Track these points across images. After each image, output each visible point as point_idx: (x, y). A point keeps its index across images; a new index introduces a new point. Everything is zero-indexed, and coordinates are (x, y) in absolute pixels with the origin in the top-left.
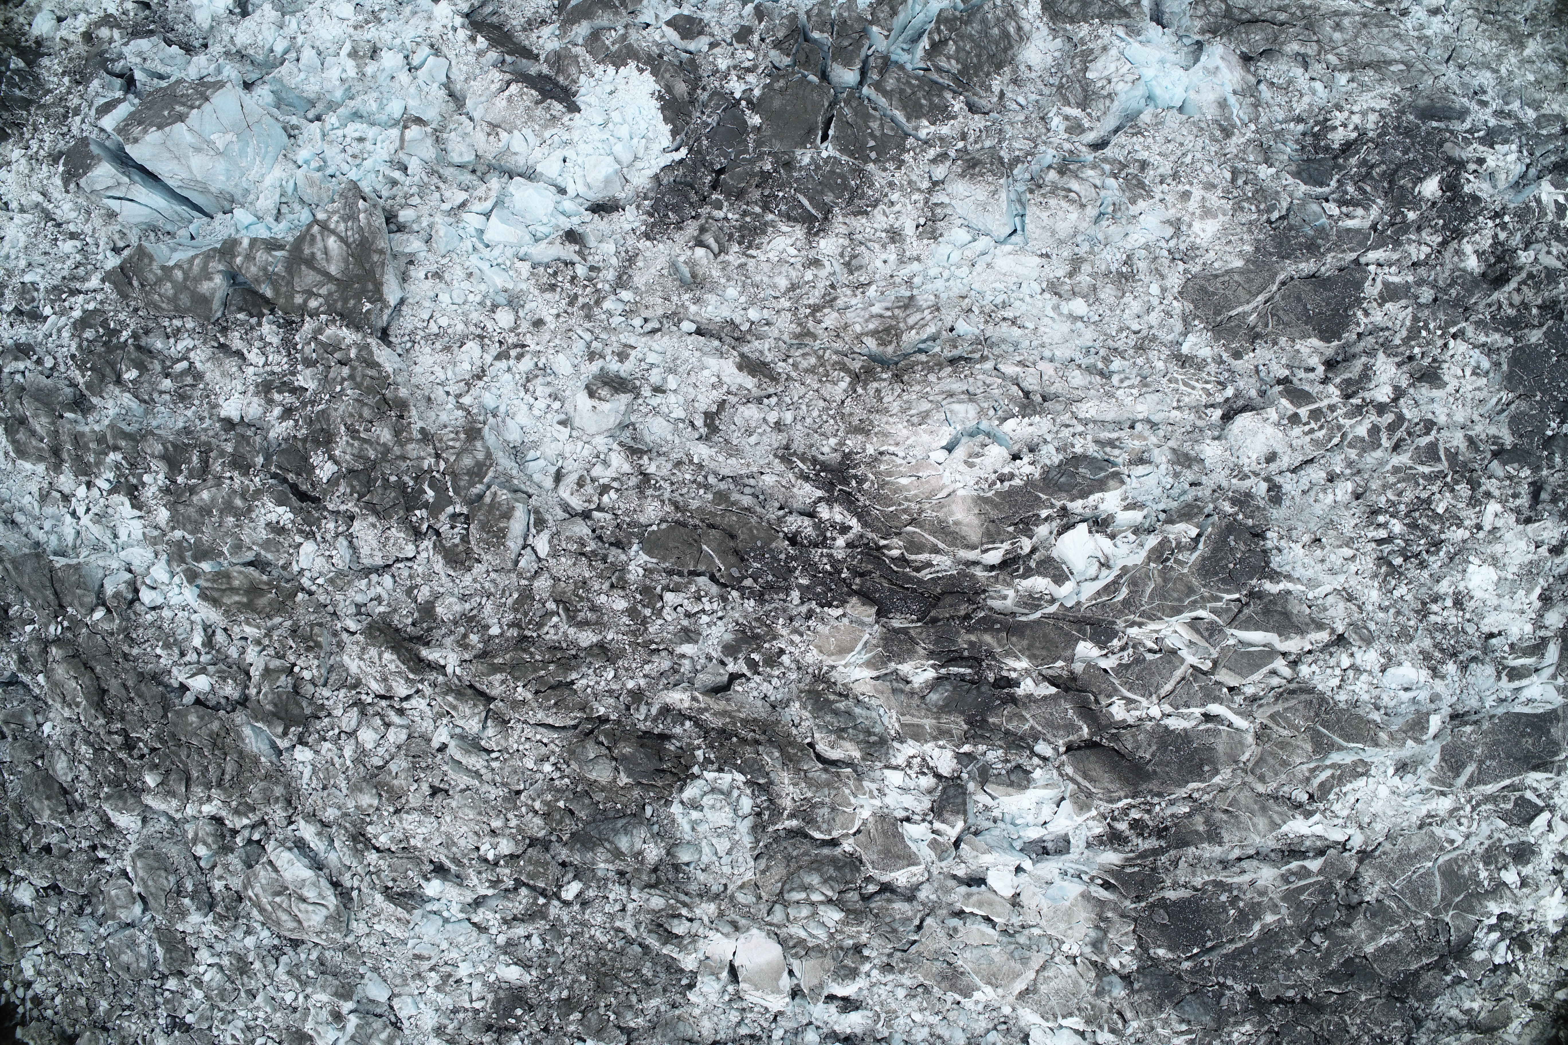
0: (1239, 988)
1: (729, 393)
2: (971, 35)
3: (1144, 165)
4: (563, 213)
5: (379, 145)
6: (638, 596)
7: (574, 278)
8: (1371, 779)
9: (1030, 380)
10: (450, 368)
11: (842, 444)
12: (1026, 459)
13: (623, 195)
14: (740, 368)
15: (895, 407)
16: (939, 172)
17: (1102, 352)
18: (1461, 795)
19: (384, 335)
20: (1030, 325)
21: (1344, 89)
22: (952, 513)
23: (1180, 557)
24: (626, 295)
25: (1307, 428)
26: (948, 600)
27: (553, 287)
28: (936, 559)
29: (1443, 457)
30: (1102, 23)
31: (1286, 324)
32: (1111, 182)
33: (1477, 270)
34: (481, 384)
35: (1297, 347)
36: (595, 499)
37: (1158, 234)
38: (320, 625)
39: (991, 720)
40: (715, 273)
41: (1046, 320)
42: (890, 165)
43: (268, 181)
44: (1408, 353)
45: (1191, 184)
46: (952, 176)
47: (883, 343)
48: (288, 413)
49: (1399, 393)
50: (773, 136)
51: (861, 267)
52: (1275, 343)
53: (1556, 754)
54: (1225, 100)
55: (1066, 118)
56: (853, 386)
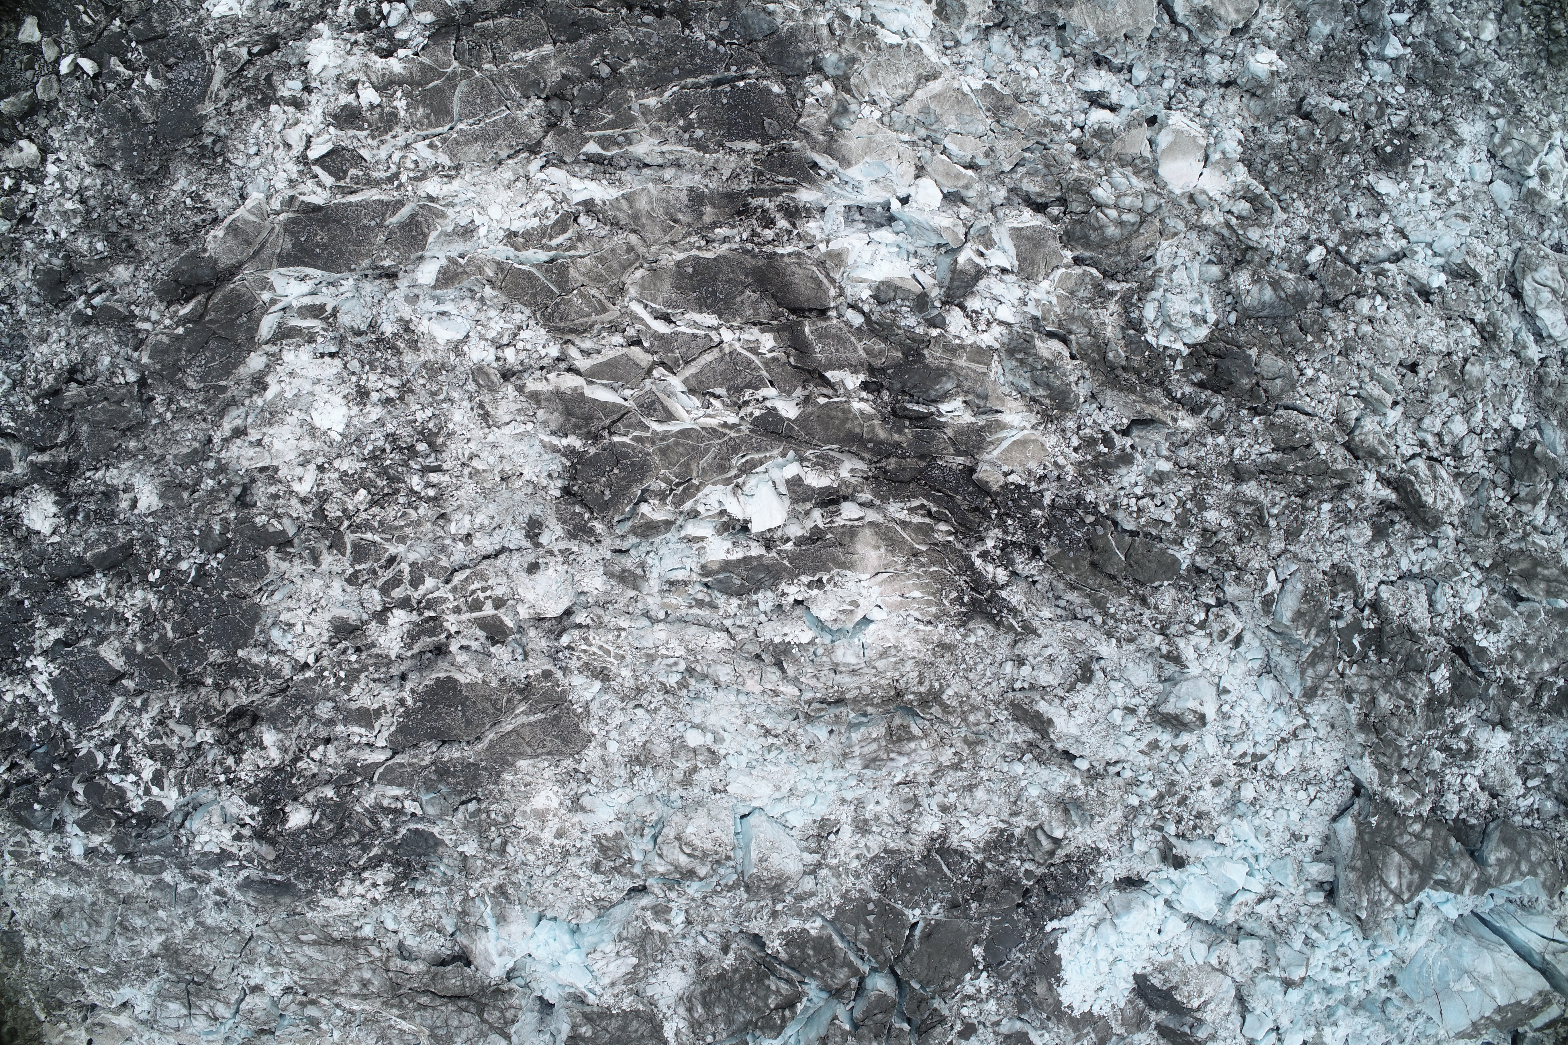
0: (700, 35)
1: (1062, 699)
2: (747, 1011)
3: (596, 868)
4: (1172, 882)
5: (1320, 964)
6: (1193, 521)
7: (1179, 822)
8: (506, 226)
9: (774, 678)
10: (1307, 753)
11: (965, 636)
12: (791, 599)
13: (1112, 892)
14: (1050, 722)
15: (909, 665)
16: (808, 884)
17: (684, 692)
18: (410, 193)
19: (1358, 789)
20: (752, 727)
21: (367, 920)
22: (880, 558)
23: (664, 485)
24: (1134, 801)
25: (488, 593)
26: (907, 476)
27: (1199, 815)
28: (904, 515)
29: (349, 546)
30: (608, 1008)
31: (488, 699)
32: (637, 856)
33: (264, 728)
34: (1283, 735)
35: (480, 675)
36: (1211, 617)
37: (597, 800)
38: (1477, 536)
39: (899, 354)
40: (1046, 811)
41: (732, 729)
42: (855, 894)
43: (1422, 941)
44: (364, 656)
45: (552, 845)
46: (796, 879)
47: (905, 728)
48: (1457, 731)
49: (382, 616)
50: (965, 935)
51: (904, 802)
52: (503, 681)
53: (292, 221)
54: (498, 923)
55: (667, 922)
56: (942, 690)
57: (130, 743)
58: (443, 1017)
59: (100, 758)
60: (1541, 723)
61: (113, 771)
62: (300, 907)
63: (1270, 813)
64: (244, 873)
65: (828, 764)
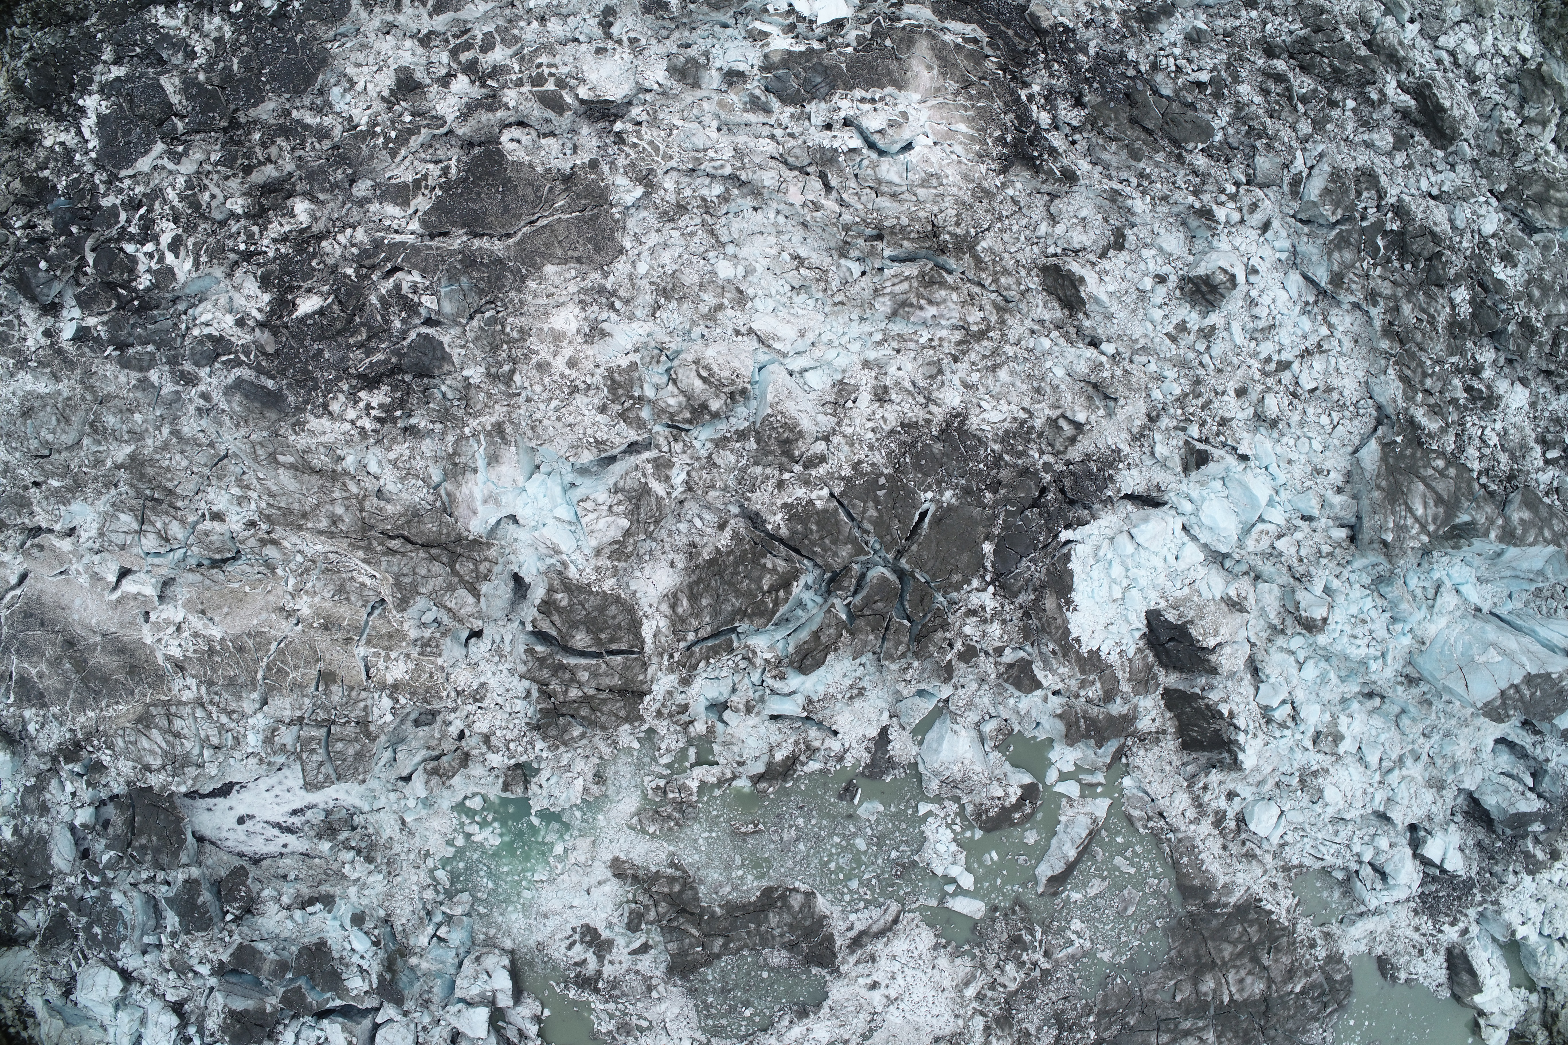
1: (1094, 264)
2: (737, 598)
3: (603, 409)
4: (1192, 500)
5: (1339, 627)
6: (1226, 92)
7: (1203, 424)
9: (816, 189)
10: (1331, 369)
11: (1004, 185)
12: (842, 114)
13: (1129, 508)
14: (1082, 279)
15: (948, 202)
16: (819, 449)
17: (724, 209)
19: (1381, 419)
21: (351, 451)
22: (932, 79)
24: (1158, 395)
25: (553, 70)
27: (1224, 422)
28: (959, 40)
30: (589, 585)
31: (530, 184)
32: (650, 393)
33: (297, 199)
34: (1308, 344)
35: (527, 158)
36: (1242, 191)
37: (617, 328)
38: (1493, 153)
40: (1069, 395)
41: (765, 262)
42: (866, 467)
43: (1442, 622)
45: (562, 375)
46: (809, 441)
48: (1476, 371)
49: (443, 82)
50: (977, 527)
51: (929, 364)
52: (548, 170)
54: (489, 464)
55: (668, 478)
56: (976, 241)
57: (157, 205)
58: (412, 564)
59: (123, 216)
60: (1557, 389)
61: (131, 239)
62: (284, 429)
63: (1292, 442)
64: (237, 372)
65: (855, 317)
